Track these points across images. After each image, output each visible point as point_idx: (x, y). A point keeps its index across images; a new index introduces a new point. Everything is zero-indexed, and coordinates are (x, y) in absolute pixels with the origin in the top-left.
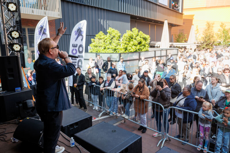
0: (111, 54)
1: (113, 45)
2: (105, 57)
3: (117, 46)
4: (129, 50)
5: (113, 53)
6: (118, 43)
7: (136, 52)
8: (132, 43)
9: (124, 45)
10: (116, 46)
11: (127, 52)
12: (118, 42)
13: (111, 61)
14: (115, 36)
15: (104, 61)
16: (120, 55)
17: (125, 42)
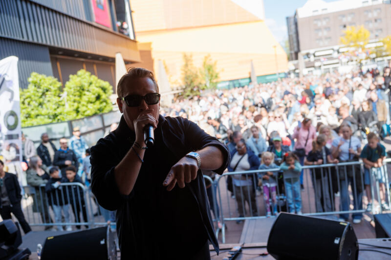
0: (49, 126)
1: (49, 108)
2: (35, 134)
3: (58, 108)
4: (84, 112)
5: (51, 123)
6: (59, 101)
7: (95, 114)
8: (85, 98)
9: (72, 103)
10: (55, 109)
11: (80, 116)
12: (57, 99)
13: (50, 140)
14: (50, 89)
15: (35, 142)
16: (70, 123)
17: (73, 98)
